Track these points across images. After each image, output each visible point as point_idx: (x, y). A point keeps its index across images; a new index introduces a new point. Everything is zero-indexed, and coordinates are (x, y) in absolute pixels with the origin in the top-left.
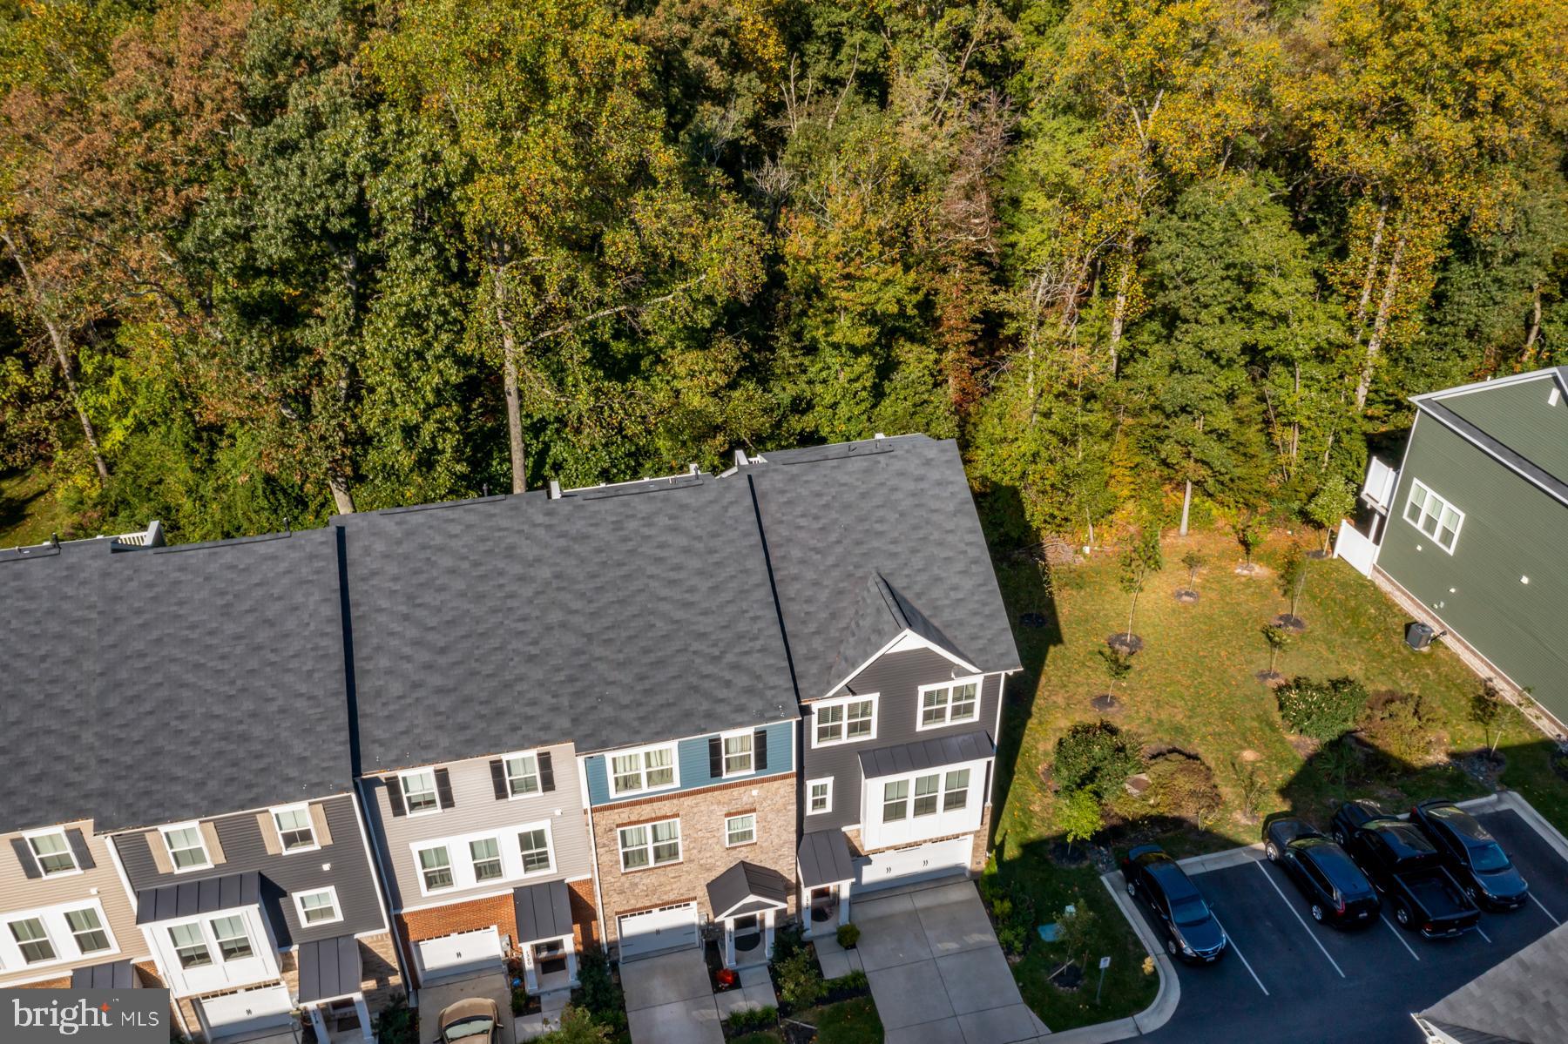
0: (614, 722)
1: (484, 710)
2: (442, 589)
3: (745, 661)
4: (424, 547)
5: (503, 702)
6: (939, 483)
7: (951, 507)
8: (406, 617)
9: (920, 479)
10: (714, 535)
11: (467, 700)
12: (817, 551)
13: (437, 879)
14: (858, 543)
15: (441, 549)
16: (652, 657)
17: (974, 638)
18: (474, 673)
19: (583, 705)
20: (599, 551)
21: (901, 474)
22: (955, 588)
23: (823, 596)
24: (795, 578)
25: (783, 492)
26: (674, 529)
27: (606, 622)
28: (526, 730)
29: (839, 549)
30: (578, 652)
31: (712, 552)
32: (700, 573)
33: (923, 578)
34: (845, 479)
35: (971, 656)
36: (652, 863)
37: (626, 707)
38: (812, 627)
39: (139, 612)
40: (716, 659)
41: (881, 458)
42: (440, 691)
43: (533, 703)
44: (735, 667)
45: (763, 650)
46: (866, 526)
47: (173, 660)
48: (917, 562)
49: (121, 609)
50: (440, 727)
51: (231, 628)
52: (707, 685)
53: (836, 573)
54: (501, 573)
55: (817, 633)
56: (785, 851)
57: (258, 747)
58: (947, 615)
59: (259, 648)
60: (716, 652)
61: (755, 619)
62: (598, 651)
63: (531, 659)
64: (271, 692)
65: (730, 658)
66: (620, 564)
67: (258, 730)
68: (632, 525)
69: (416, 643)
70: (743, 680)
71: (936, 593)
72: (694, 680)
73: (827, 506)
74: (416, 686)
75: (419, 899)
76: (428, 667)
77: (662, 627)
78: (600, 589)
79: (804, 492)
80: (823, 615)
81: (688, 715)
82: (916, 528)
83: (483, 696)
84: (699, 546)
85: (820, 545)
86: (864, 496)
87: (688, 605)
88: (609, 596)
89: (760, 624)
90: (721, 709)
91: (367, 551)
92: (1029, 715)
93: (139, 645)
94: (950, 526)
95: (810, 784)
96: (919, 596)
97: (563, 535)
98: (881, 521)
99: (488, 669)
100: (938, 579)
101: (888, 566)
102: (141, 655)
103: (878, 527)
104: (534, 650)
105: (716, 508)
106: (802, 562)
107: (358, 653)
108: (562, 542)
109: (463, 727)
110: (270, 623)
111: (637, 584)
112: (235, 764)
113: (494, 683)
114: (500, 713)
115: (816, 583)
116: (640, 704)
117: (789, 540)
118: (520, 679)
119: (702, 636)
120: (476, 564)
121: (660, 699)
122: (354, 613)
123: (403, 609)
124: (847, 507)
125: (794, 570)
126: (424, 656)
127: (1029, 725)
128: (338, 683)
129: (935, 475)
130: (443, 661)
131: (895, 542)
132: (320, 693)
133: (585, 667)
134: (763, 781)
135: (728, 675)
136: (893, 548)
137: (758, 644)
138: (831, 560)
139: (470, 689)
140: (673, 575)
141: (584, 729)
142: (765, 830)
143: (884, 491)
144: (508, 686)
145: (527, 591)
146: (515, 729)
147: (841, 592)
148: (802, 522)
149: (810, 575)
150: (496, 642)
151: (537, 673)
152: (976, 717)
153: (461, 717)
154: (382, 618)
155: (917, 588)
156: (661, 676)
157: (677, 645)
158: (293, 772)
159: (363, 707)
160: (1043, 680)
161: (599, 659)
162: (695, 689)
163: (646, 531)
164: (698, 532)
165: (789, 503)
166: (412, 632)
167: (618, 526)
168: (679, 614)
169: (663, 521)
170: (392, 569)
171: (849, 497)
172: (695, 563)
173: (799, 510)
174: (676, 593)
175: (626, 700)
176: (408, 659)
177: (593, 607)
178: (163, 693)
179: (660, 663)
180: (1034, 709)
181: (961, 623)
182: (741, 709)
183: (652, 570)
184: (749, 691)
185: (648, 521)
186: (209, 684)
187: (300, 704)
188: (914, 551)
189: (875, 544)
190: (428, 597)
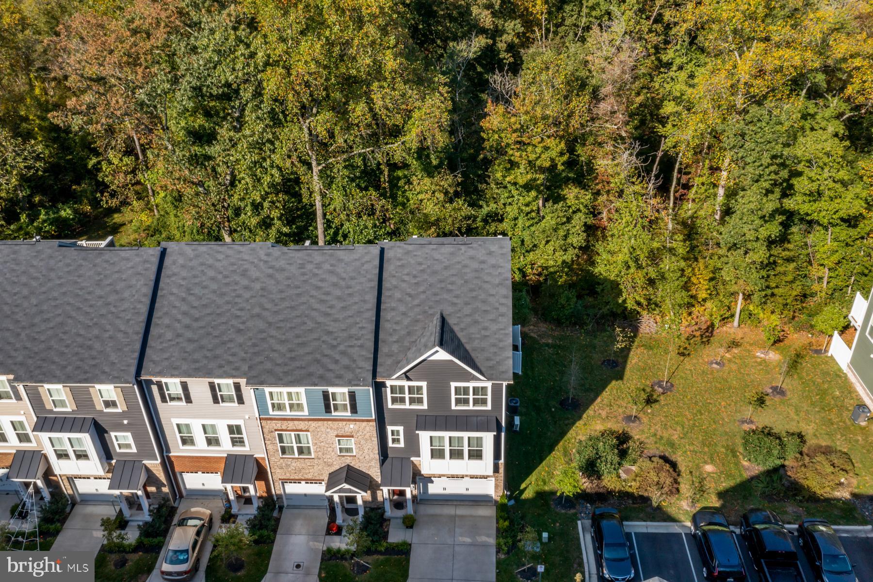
0: (270, 372)
1: (209, 354)
2: (205, 287)
3: (351, 351)
4: (202, 264)
5: (218, 352)
6: (494, 266)
7: (497, 281)
8: (184, 300)
9: (483, 262)
10: (352, 278)
11: (202, 347)
12: (410, 295)
13: (187, 441)
14: (435, 294)
15: (210, 266)
16: (300, 340)
17: (488, 359)
18: (209, 334)
19: (258, 359)
20: (288, 278)
21: (472, 258)
22: (486, 329)
23: (406, 321)
24: (393, 309)
25: (400, 259)
26: (332, 272)
27: (281, 317)
28: (226, 368)
29: (423, 296)
30: (262, 331)
31: (349, 287)
32: (339, 298)
33: (469, 320)
34: (437, 256)
36: (296, 455)
37: (279, 365)
38: (395, 338)
39: (60, 278)
40: (334, 347)
41: (463, 247)
42: (190, 340)
43: (234, 355)
44: (343, 353)
45: (361, 346)
46: (443, 285)
47: (69, 304)
48: (467, 310)
49: (53, 275)
50: (184, 359)
51: (99, 292)
52: (325, 360)
53: (417, 310)
54: (236, 284)
55: (397, 342)
56: (373, 463)
57: (94, 353)
58: (476, 344)
59: (109, 304)
60: (335, 343)
61: (362, 328)
62: (273, 332)
63: (239, 331)
64: (108, 327)
65: (342, 348)
66: (298, 287)
67: (97, 346)
68: (309, 267)
69: (185, 314)
70: (345, 361)
71: (473, 330)
72: (318, 356)
73: (423, 271)
74: (179, 336)
75: (178, 450)
76: (187, 327)
77: (310, 324)
78: (283, 299)
79: (412, 261)
80: (403, 332)
81: (310, 375)
82: (472, 290)
83: (210, 346)
84: (342, 283)
85: (413, 292)
86: (446, 268)
87: (327, 315)
88: (287, 304)
89: (364, 332)
90: (329, 375)
91: (174, 263)
92: (580, 418)
93: (55, 294)
94: (493, 292)
95: (390, 429)
96: (462, 330)
97: (272, 267)
98: (452, 283)
99: (216, 333)
100: (476, 322)
101: (448, 310)
102: (56, 299)
103: (450, 287)
104: (242, 327)
105: (358, 263)
106: (400, 300)
107: (156, 314)
108: (270, 271)
109: (196, 361)
110: (117, 292)
111: (303, 299)
112: (82, 360)
113: (217, 341)
114: (216, 357)
115: (404, 314)
116: (286, 365)
117: (396, 287)
118: (231, 341)
119: (330, 333)
120: (226, 277)
121: (298, 364)
122: (160, 293)
123: (184, 295)
124: (435, 273)
125: (393, 305)
126: (187, 321)
127: (577, 424)
128: (141, 328)
129: (492, 261)
130: (195, 325)
131: (457, 297)
132: (130, 331)
133: (263, 339)
134: (355, 420)
135: (337, 357)
136: (455, 300)
137: (359, 343)
138: (416, 302)
139: (204, 342)
140: (324, 297)
141: (254, 373)
142: (360, 448)
143: (459, 266)
144: (224, 343)
145: (247, 295)
146: (221, 366)
147: (417, 321)
148: (406, 278)
149: (402, 308)
150: (224, 319)
151: (240, 339)
152: (489, 407)
153: (197, 356)
154: (172, 298)
155: (462, 326)
156: (301, 351)
157: (315, 336)
158: (107, 369)
159: (151, 342)
160: (599, 400)
161: (272, 337)
162: (318, 361)
163: (316, 271)
164: (344, 275)
165: (402, 266)
166: (185, 308)
167: (302, 266)
168: (321, 319)
169: (327, 266)
170: (184, 273)
171: (437, 267)
172: (338, 292)
173: (406, 271)
174: (323, 308)
175: (279, 361)
176: (179, 321)
177: (275, 309)
178: (59, 319)
179: (303, 344)
180: (585, 416)
181: (483, 350)
182: (339, 377)
183: (314, 293)
184: (347, 368)
185: (318, 266)
186: (81, 318)
187: (120, 335)
188: (467, 304)
189: (445, 296)
190: (197, 291)
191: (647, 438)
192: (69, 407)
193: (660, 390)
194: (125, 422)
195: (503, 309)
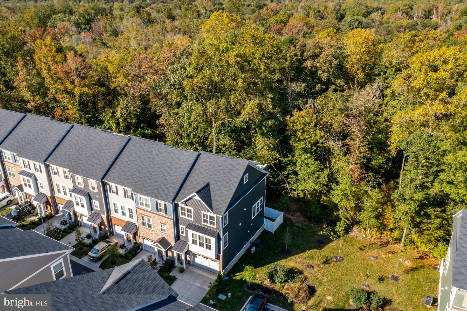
0: (141, 189)
1: (126, 178)
2: (136, 154)
3: (170, 188)
4: (140, 146)
5: (129, 178)
6: (237, 169)
7: (236, 175)
8: (128, 157)
9: (234, 167)
10: (183, 162)
11: (125, 175)
12: (201, 173)
13: (116, 211)
14: (210, 175)
15: (142, 147)
16: (156, 180)
17: (217, 205)
18: (130, 171)
19: (139, 183)
20: (163, 157)
21: (231, 164)
22: (222, 193)
23: (195, 183)
24: (193, 177)
25: (205, 159)
26: (178, 158)
27: (153, 170)
28: (129, 184)
29: (206, 175)
30: (145, 174)
31: (181, 165)
32: (176, 168)
33: (218, 188)
34: (218, 161)
35: (213, 208)
36: (147, 227)
37: (144, 187)
38: (188, 188)
39: (96, 141)
40: (165, 185)
41: (229, 159)
42: (123, 171)
43: (134, 180)
44: (167, 188)
45: (174, 187)
46: (215, 172)
47: (94, 150)
48: (219, 184)
49: (95, 139)
50: (118, 177)
51: (104, 148)
52: (160, 189)
53: (201, 179)
54: (147, 155)
55: (188, 190)
56: (172, 239)
57: (93, 168)
58: (216, 198)
59: (105, 153)
60: (166, 184)
61: (178, 181)
62: (148, 175)
63: (139, 172)
64: (101, 160)
65: (168, 186)
66: (164, 161)
67: (95, 166)
68: (172, 154)
69: (126, 162)
70: (166, 191)
71: (218, 192)
72: (158, 187)
73: (210, 165)
74: (121, 169)
75: (113, 214)
76: (125, 167)
77: (162, 175)
78: (157, 164)
79: (208, 161)
80: (192, 187)
81: (153, 193)
82: (224, 177)
83: (128, 175)
84: (179, 163)
85: (203, 172)
86: (219, 166)
87: (169, 173)
88: (158, 166)
89: (178, 182)
90: (159, 195)
91: (132, 143)
93: (92, 146)
94: (232, 179)
95: (181, 226)
96: (213, 191)
97: (159, 152)
98: (219, 172)
99: (132, 171)
100: (220, 190)
101: (212, 182)
102: (92, 148)
103: (217, 173)
104: (141, 171)
105: (188, 157)
106: (197, 174)
107: (118, 160)
108: (158, 153)
109: (121, 179)
110: (109, 149)
111: (164, 166)
112: (89, 170)
113: (131, 174)
114: (128, 179)
115: (196, 180)
116: (147, 187)
117: (198, 169)
118: (135, 175)
119: (166, 180)
120: (144, 152)
121: (150, 188)
122: (122, 153)
123: (129, 155)
124: (214, 167)
125: (194, 175)
126: (125, 164)
127: (283, 260)
128: (110, 163)
129: (238, 167)
130: (128, 166)
131: (218, 178)
132: (107, 163)
133: (144, 177)
134: (166, 217)
135: (164, 189)
136: (216, 179)
137: (174, 186)
138: (202, 176)
139: (127, 173)
140: (171, 166)
141: (136, 188)
142: (168, 231)
143: (224, 166)
144: (132, 175)
145: (148, 160)
146: (128, 183)
147: (199, 184)
148: (203, 166)
149: (196, 178)
150: (136, 167)
151: (138, 175)
153: (122, 177)
154: (125, 156)
155: (214, 190)
156: (154, 184)
157: (161, 179)
158: (94, 174)
159: (111, 169)
161: (147, 176)
162: (157, 189)
163: (173, 156)
164: (181, 160)
165: (204, 162)
166: (127, 160)
167: (169, 153)
168: (166, 174)
169: (177, 155)
170: (133, 148)
171: (216, 165)
172: (176, 166)
173: (205, 164)
174: (168, 170)
175: (145, 186)
176: (123, 164)
177: (153, 167)
178: (89, 154)
179: (156, 182)
181: (217, 201)
182: (162, 197)
183: (168, 164)
184: (166, 194)
185: (174, 155)
186: (95, 156)
187: (103, 164)
188: (220, 181)
189: (214, 177)
190: (134, 155)
191: (311, 276)
192: (82, 186)
193: (335, 260)
194: (97, 197)
195: (232, 187)
